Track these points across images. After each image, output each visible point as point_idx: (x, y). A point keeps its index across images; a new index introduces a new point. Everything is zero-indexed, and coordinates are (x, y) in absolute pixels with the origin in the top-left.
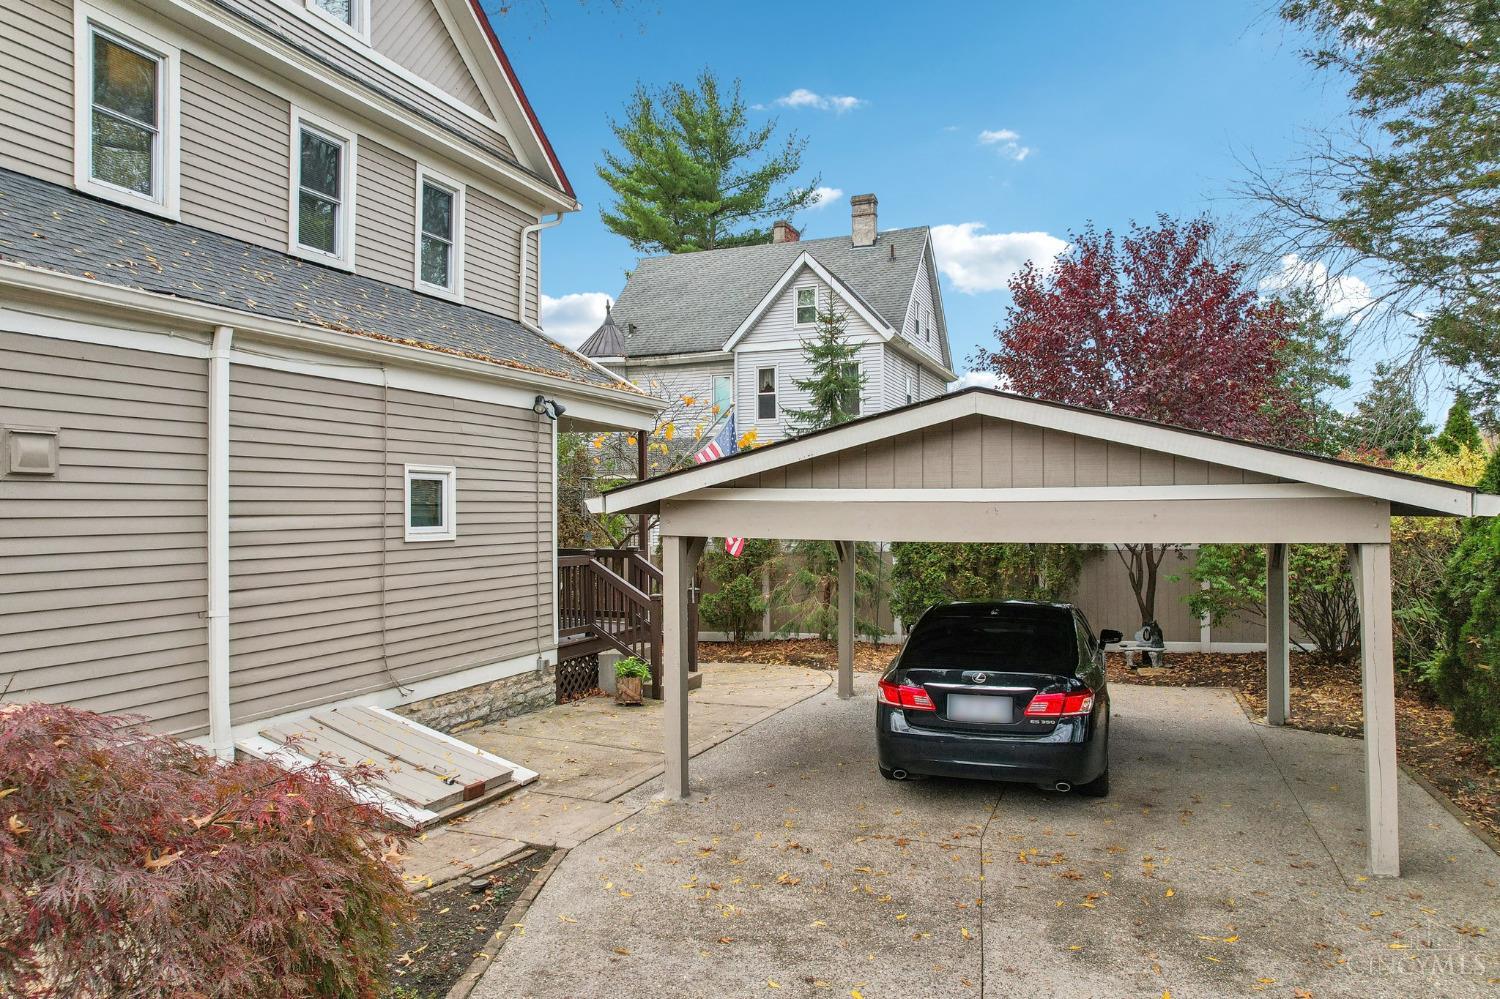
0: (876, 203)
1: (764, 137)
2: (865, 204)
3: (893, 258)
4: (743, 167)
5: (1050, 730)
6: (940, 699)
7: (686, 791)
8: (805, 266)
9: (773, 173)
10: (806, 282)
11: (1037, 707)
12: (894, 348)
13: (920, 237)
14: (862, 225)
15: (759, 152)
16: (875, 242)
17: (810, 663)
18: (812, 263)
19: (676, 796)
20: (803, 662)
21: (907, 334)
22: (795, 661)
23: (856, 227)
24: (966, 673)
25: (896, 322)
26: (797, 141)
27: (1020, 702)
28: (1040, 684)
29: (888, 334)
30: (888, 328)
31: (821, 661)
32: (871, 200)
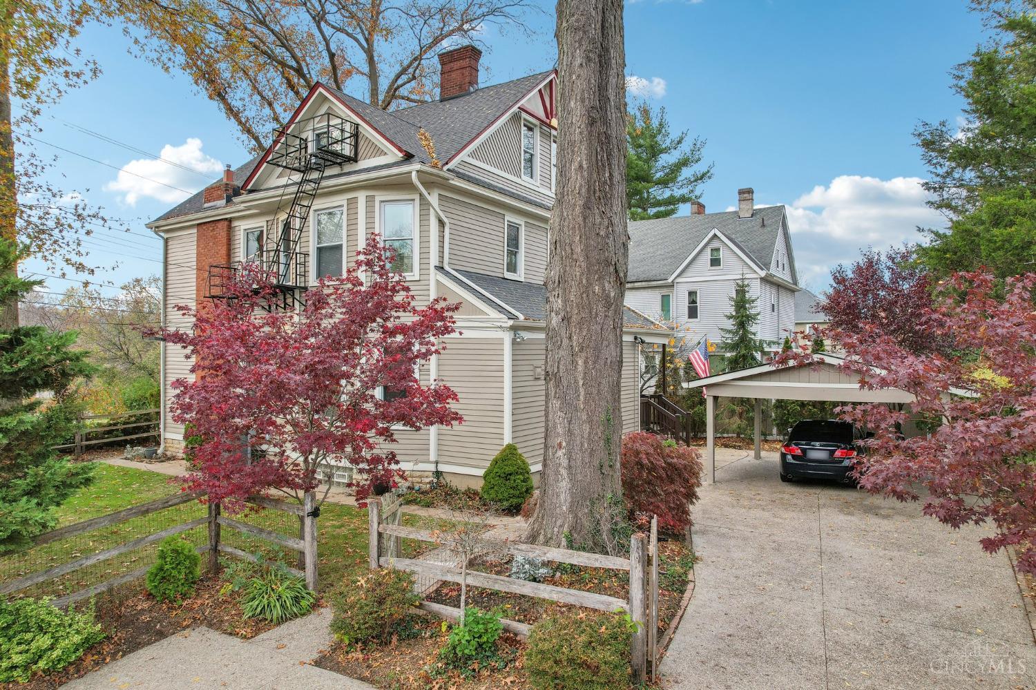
0: (753, 192)
1: (679, 142)
2: (746, 194)
3: (763, 225)
4: (666, 160)
5: (842, 462)
6: (804, 451)
7: (714, 482)
8: (715, 235)
9: (685, 163)
10: (715, 244)
11: (838, 454)
12: (766, 281)
13: (779, 214)
14: (745, 205)
15: (676, 151)
16: (752, 215)
17: (734, 447)
18: (719, 234)
19: (711, 482)
20: (731, 447)
21: (773, 270)
22: (726, 446)
23: (741, 206)
24: (812, 443)
25: (766, 266)
26: (699, 143)
27: (832, 453)
28: (838, 447)
29: (763, 274)
30: (762, 269)
31: (739, 446)
32: (750, 191)
